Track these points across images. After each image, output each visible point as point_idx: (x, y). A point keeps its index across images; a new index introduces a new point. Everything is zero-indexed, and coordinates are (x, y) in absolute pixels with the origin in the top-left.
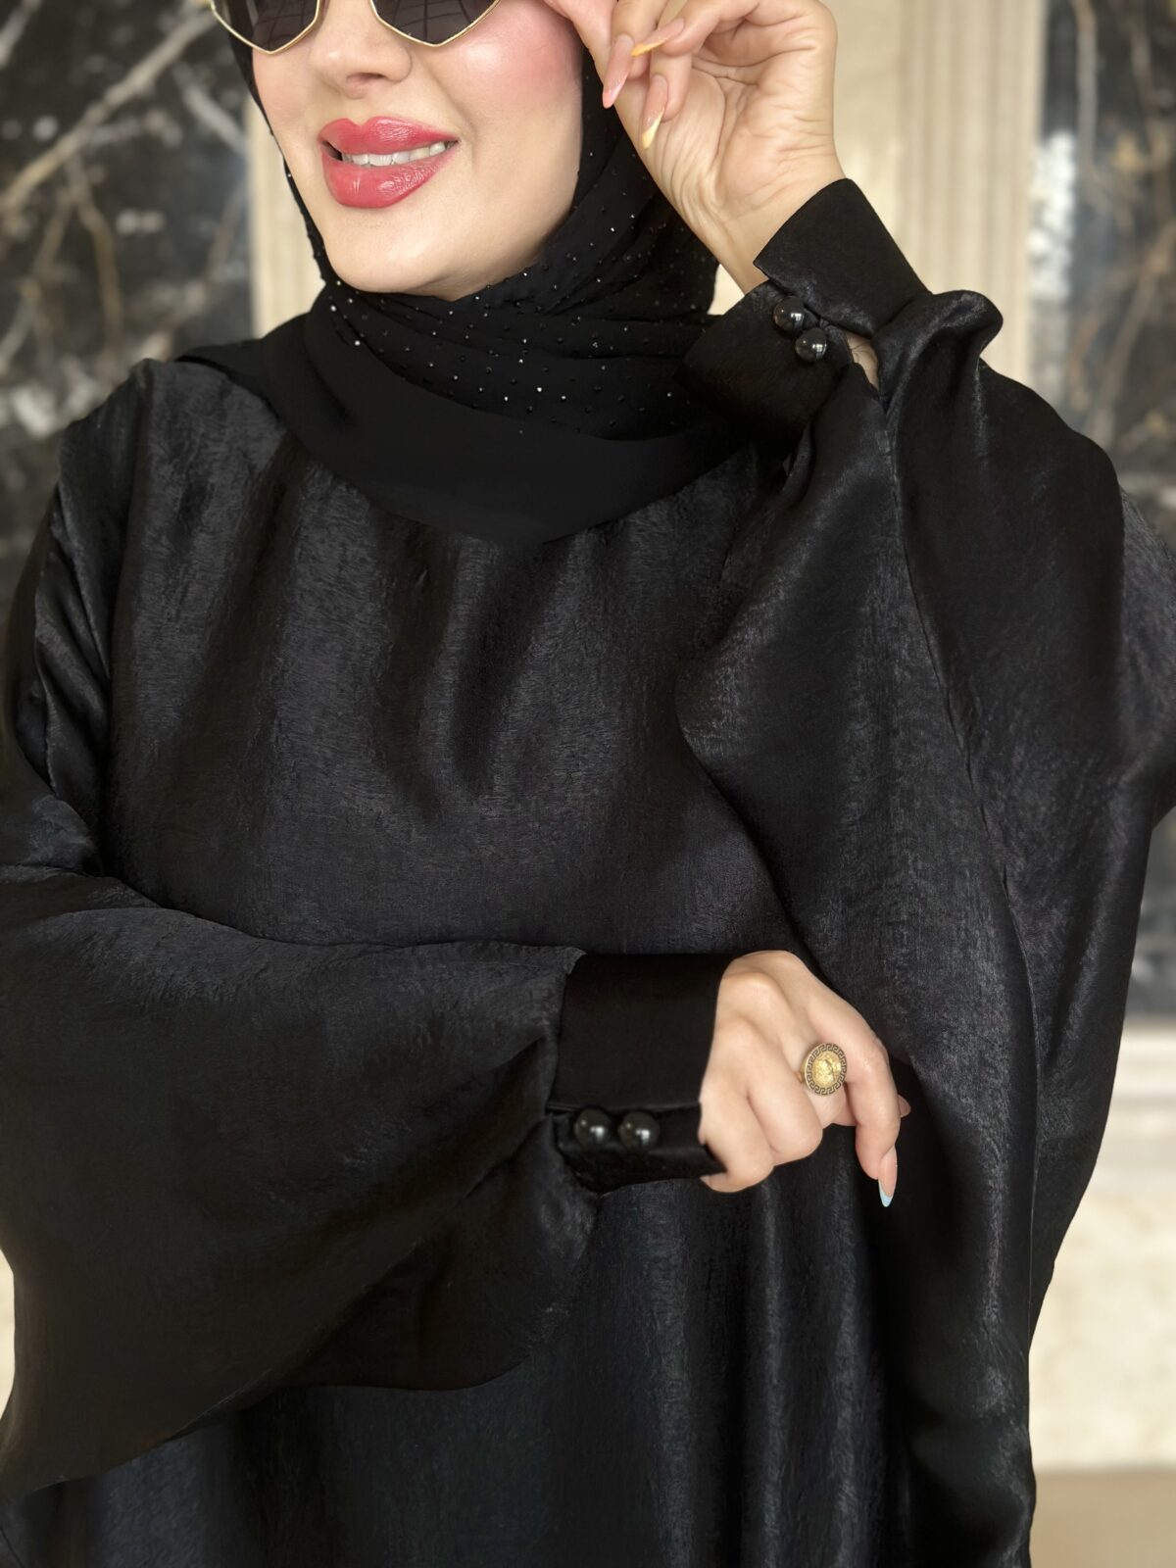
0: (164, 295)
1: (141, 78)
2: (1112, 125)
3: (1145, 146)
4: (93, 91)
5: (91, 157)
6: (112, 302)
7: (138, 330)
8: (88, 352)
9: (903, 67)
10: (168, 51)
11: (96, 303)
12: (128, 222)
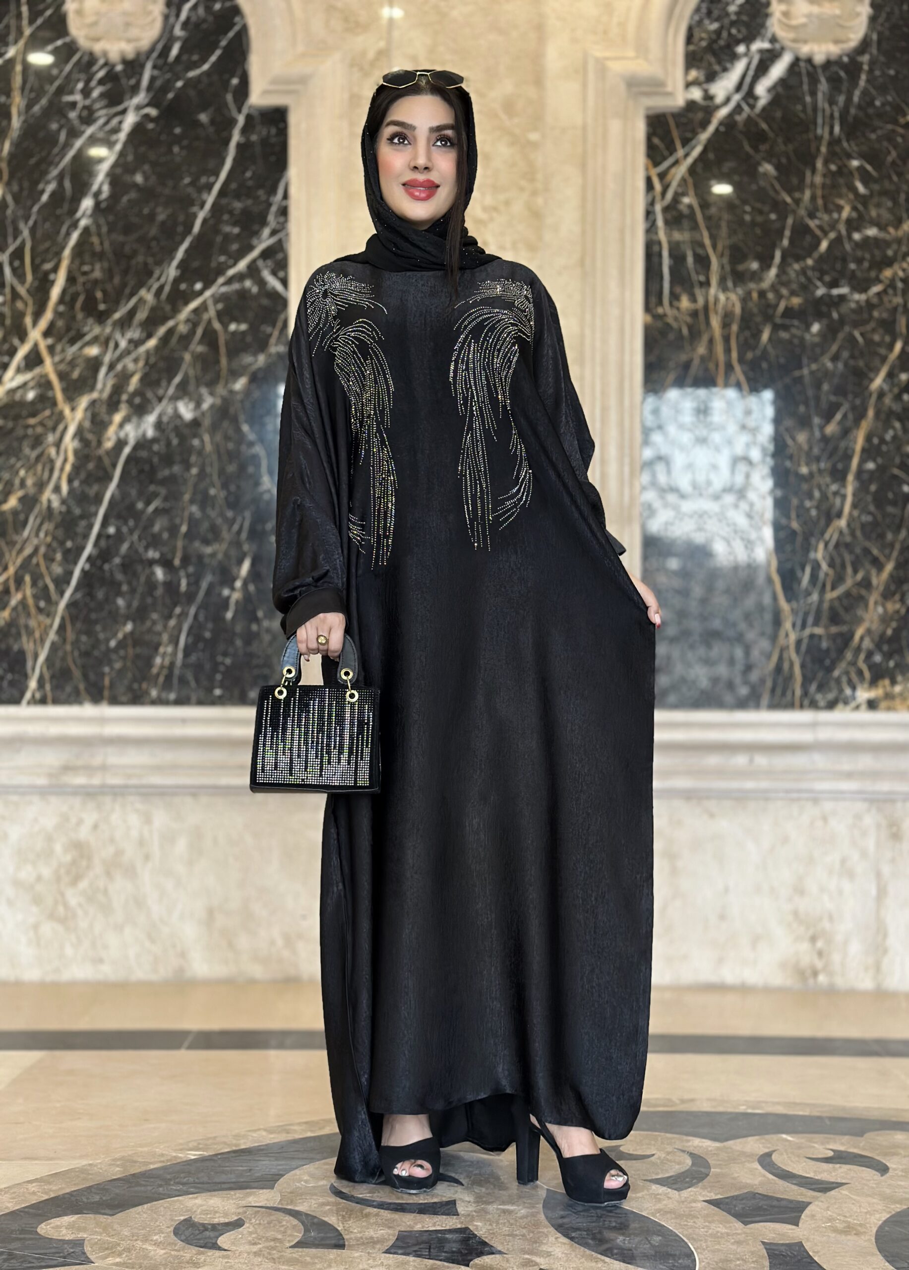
0: (248, 359)
1: (242, 265)
2: (678, 290)
3: (693, 299)
4: (221, 271)
5: (217, 299)
6: (224, 361)
7: (235, 374)
8: (211, 385)
9: (582, 263)
10: (255, 253)
11: (217, 362)
12: (233, 327)
